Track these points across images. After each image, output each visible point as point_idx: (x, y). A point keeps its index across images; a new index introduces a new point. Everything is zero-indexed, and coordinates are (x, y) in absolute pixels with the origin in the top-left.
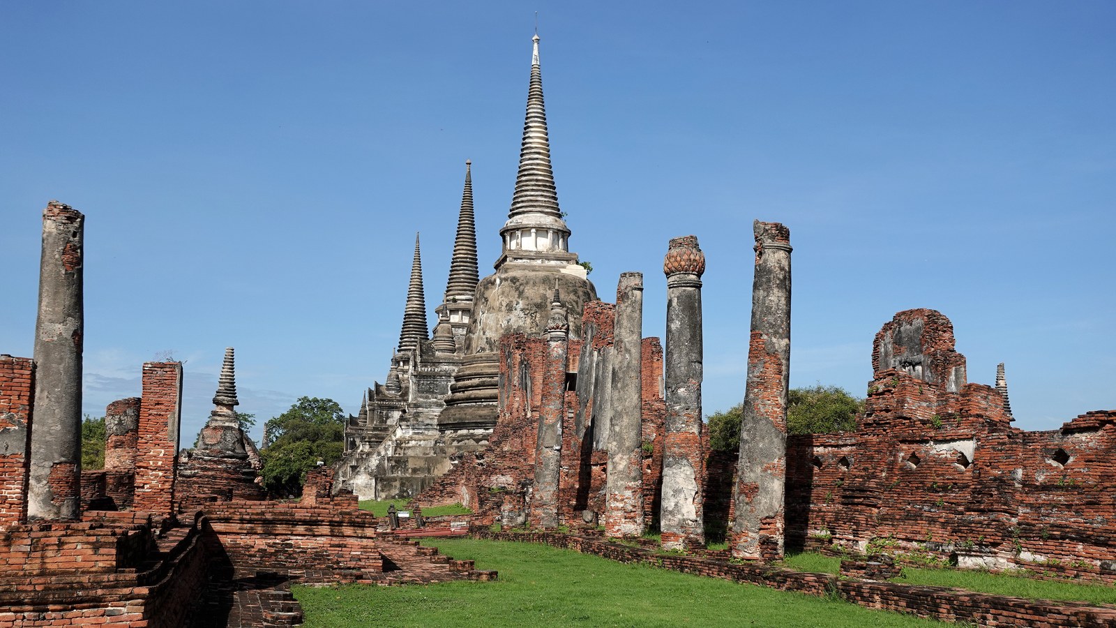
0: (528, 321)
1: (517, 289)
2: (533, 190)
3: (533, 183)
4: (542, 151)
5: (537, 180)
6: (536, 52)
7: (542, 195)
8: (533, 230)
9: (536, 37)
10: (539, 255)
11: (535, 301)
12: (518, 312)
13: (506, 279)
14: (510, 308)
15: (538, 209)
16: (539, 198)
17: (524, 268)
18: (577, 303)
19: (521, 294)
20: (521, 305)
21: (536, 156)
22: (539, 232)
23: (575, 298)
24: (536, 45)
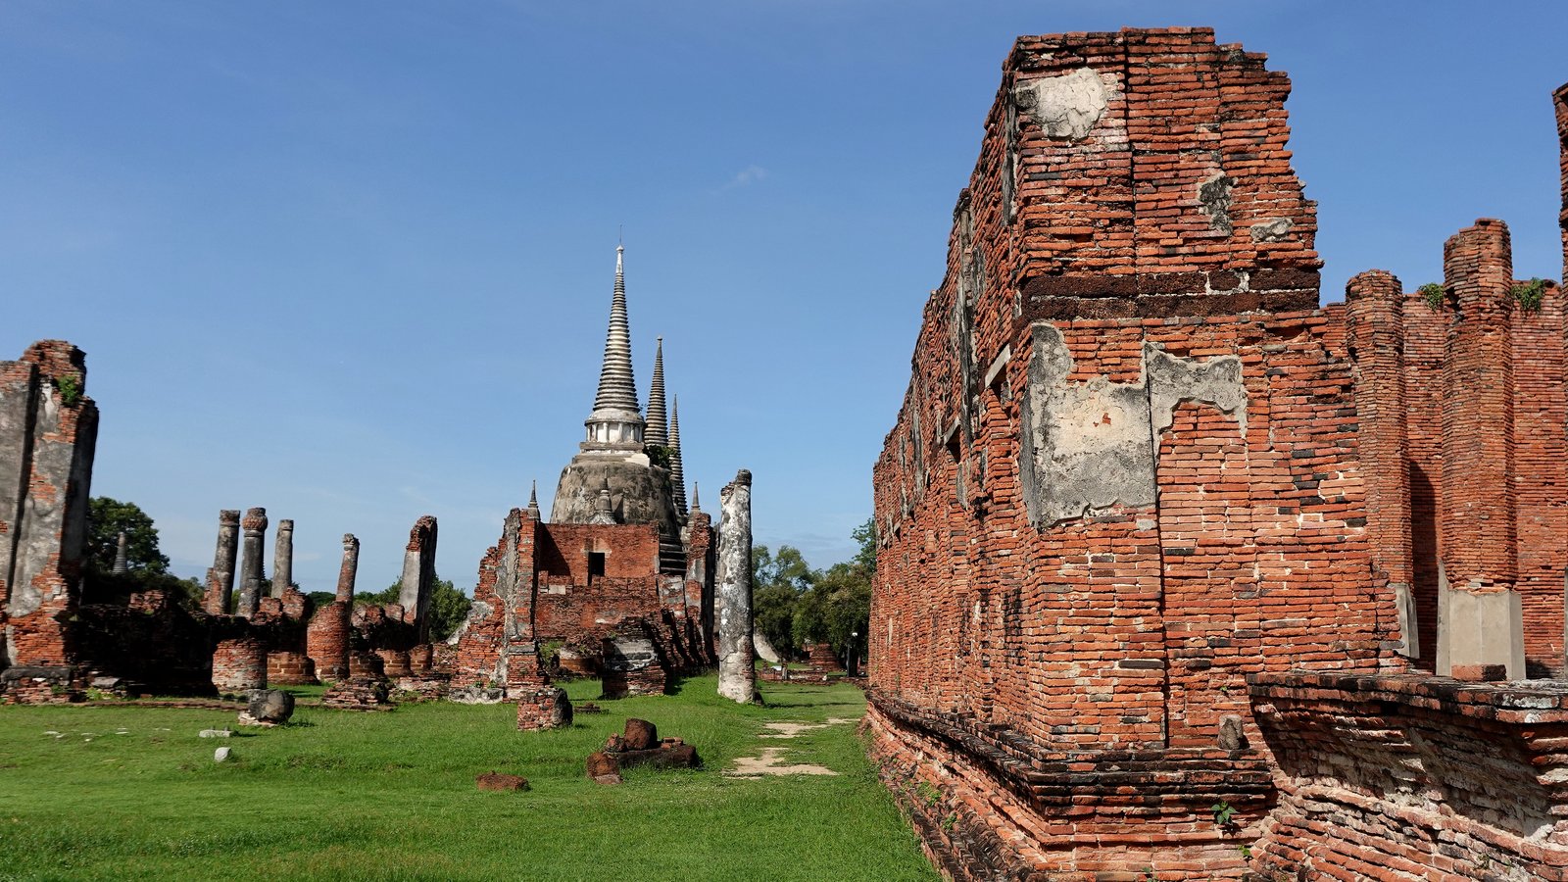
0: (588, 505)
1: (582, 477)
2: (609, 388)
3: (609, 381)
4: (619, 352)
5: (614, 379)
6: (619, 262)
7: (617, 392)
8: (605, 424)
9: (620, 248)
10: (608, 446)
11: (595, 488)
12: (581, 498)
13: (574, 469)
14: (575, 495)
15: (612, 405)
16: (614, 395)
17: (593, 458)
18: (634, 488)
19: (584, 482)
20: (583, 492)
21: (616, 356)
22: (611, 426)
23: (633, 484)
24: (620, 255)
